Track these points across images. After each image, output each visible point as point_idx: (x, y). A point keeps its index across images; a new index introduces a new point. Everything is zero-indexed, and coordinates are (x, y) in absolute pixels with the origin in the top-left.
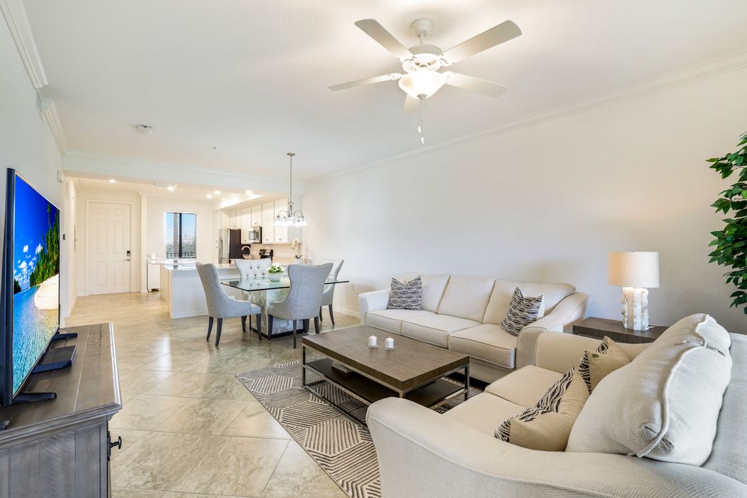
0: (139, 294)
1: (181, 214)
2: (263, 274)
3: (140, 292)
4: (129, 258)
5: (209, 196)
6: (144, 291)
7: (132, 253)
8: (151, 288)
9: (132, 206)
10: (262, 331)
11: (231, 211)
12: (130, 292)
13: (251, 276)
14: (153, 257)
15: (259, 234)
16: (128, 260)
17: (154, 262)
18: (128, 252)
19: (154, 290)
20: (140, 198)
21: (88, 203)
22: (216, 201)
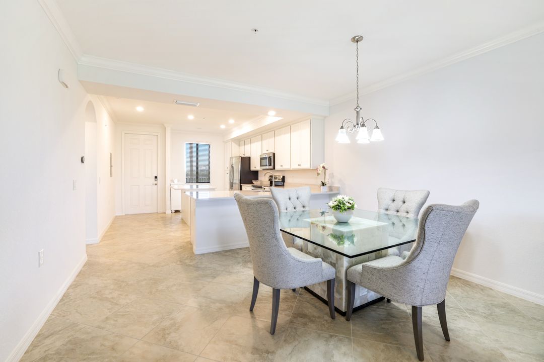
0: (164, 215)
1: (197, 145)
2: (304, 207)
3: (165, 213)
4: (156, 182)
5: (223, 127)
6: (168, 212)
7: (158, 178)
8: (174, 209)
9: (159, 136)
10: (336, 304)
11: (239, 141)
12: (157, 213)
13: (291, 209)
14: (176, 181)
15: (271, 160)
16: (156, 184)
17: (176, 187)
18: (156, 177)
19: (177, 211)
20: (165, 129)
21: (123, 133)
22: (227, 132)
